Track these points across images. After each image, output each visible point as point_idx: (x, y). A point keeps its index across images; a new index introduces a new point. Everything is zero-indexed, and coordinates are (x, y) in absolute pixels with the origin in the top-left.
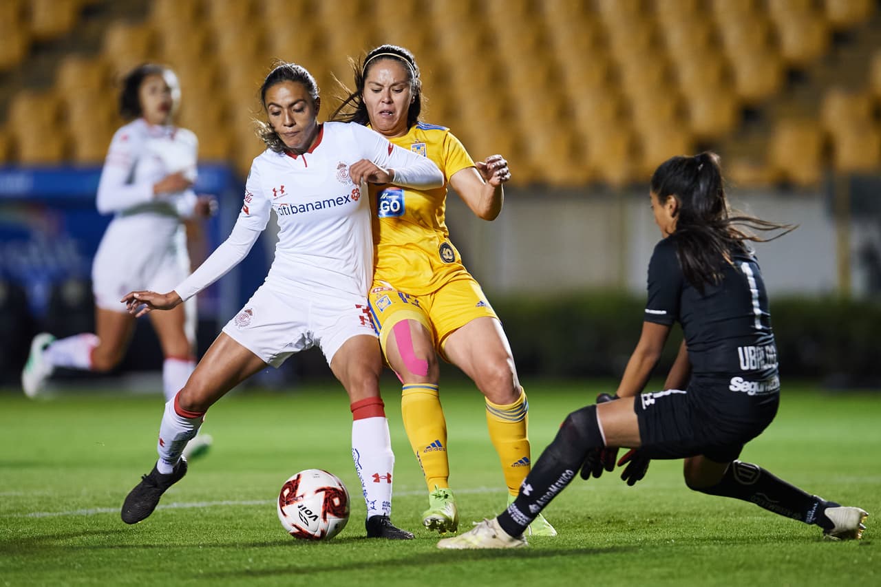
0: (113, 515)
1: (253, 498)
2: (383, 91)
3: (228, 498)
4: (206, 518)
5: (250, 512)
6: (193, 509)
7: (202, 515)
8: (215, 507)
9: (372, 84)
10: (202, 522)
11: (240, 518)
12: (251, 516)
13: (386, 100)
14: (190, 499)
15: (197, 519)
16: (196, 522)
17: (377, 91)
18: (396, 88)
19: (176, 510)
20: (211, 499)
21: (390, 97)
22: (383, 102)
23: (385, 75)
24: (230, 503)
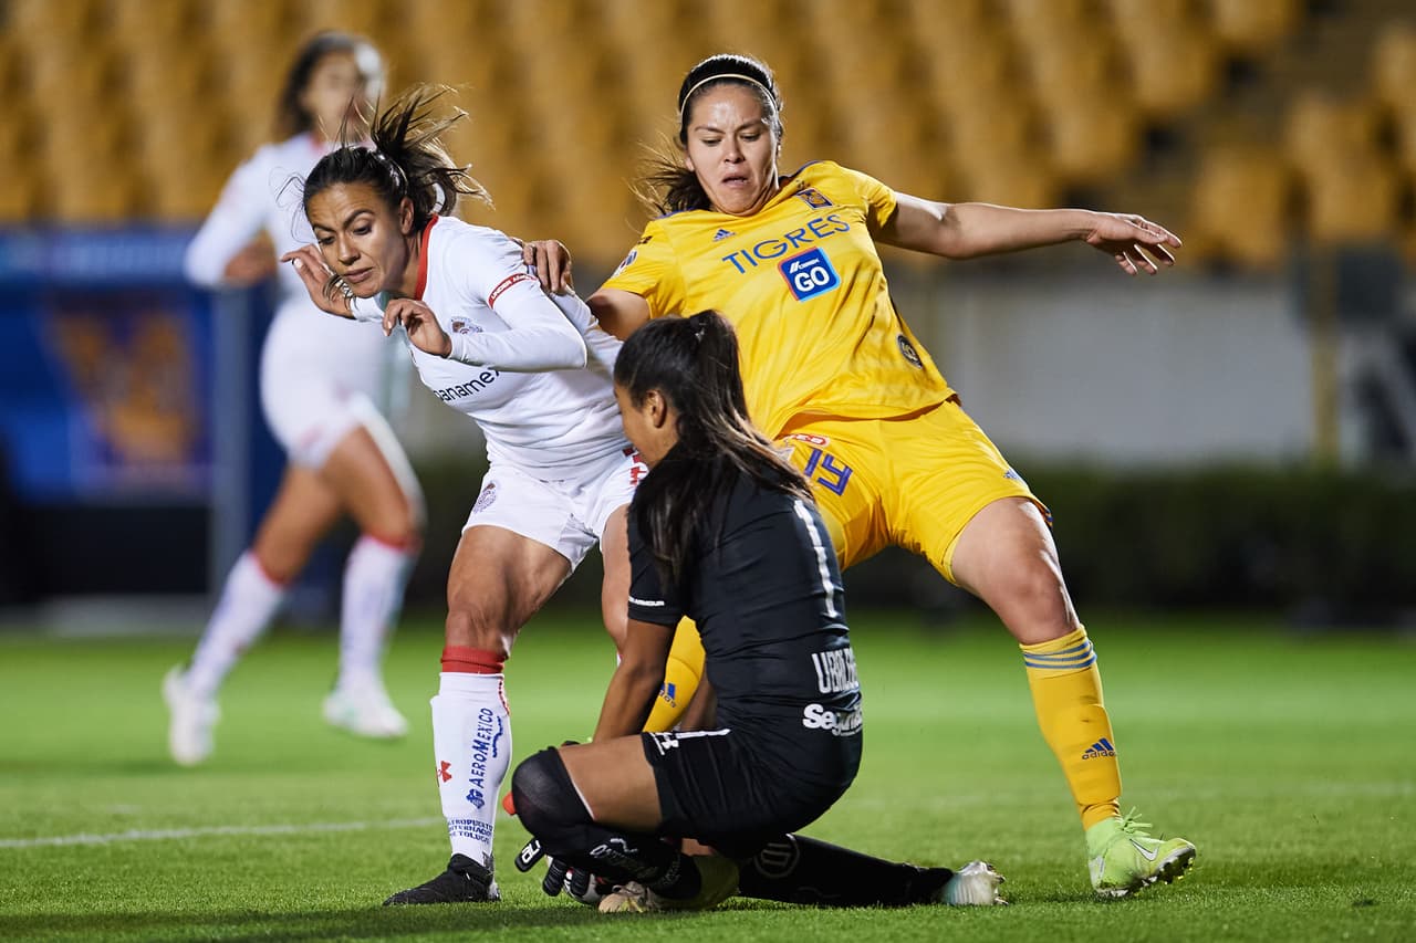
0: (24, 854)
1: (273, 821)
2: (723, 141)
3: (228, 822)
4: (190, 858)
5: (269, 846)
6: (166, 841)
7: (181, 851)
8: (205, 839)
9: (700, 131)
10: (183, 865)
11: (251, 857)
12: (269, 854)
13: (732, 155)
14: (161, 824)
15: (175, 860)
16: (170, 865)
17: (711, 143)
18: (747, 132)
19: (137, 843)
20: (198, 825)
21: (738, 150)
22: (727, 160)
23: (723, 112)
24: (234, 830)
